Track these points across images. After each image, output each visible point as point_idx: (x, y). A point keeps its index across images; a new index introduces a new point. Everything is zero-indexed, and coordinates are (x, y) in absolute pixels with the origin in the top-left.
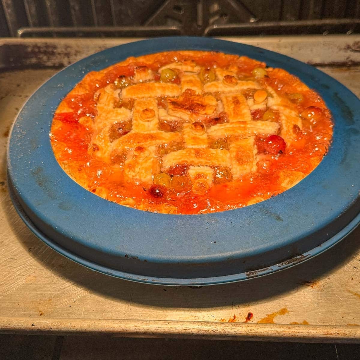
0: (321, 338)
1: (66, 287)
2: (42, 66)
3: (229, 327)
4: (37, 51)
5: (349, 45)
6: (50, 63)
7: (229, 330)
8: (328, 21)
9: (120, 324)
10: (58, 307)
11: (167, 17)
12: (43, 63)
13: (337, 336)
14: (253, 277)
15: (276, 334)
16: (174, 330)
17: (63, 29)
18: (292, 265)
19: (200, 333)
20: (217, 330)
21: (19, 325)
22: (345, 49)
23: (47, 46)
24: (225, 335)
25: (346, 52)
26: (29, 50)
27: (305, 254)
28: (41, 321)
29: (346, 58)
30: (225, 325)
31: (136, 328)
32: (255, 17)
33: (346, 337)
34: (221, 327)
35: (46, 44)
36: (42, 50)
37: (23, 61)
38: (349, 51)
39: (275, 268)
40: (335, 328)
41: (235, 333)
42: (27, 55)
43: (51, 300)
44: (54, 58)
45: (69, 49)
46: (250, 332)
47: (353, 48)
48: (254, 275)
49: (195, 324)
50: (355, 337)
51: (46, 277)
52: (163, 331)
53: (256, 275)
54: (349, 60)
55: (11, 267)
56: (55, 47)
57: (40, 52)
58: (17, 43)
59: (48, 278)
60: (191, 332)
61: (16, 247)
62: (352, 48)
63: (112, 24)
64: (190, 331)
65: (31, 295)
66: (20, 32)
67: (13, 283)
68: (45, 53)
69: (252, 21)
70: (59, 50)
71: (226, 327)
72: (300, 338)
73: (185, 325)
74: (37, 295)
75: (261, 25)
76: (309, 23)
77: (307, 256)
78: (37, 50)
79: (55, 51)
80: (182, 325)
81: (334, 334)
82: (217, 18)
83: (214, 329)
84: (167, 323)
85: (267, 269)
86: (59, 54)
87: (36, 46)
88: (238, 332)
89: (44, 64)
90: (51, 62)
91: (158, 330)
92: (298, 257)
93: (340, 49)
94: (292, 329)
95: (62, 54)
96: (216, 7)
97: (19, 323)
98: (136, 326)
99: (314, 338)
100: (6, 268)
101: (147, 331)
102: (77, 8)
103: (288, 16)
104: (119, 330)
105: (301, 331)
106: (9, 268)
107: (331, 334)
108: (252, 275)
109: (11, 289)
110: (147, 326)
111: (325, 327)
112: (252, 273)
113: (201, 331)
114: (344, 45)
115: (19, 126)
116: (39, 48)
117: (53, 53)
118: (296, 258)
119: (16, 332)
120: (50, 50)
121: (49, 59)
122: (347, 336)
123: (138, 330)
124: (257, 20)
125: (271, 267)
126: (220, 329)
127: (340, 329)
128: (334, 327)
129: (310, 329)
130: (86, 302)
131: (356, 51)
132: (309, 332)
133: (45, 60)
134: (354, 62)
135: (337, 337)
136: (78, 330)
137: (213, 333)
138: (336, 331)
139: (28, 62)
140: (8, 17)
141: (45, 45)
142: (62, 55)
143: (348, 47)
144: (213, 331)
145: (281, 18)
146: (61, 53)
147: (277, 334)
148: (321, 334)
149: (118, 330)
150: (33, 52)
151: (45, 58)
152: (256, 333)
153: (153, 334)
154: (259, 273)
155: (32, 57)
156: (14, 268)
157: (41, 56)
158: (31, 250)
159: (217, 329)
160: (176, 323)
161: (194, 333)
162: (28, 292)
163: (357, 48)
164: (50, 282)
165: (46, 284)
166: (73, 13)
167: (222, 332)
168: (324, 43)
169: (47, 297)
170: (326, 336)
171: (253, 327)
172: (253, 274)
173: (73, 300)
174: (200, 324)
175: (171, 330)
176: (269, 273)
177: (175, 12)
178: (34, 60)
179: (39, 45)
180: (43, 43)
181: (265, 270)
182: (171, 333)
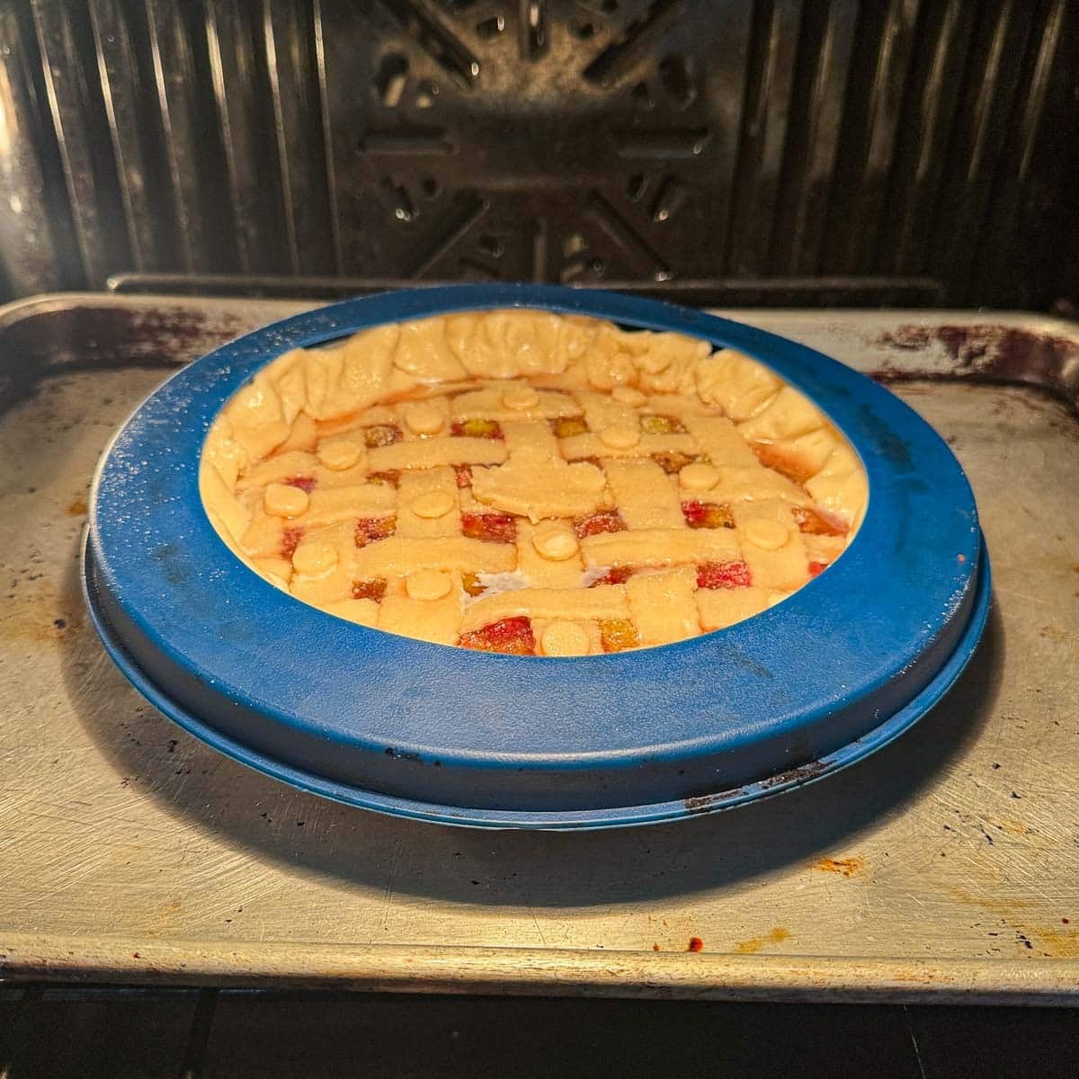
0: (887, 988)
1: (219, 875)
2: (165, 361)
3: (653, 963)
4: (155, 326)
5: (887, 334)
6: (187, 355)
7: (654, 971)
8: (833, 282)
9: (368, 956)
10: (196, 922)
11: (464, 262)
12: (168, 354)
13: (928, 983)
14: (702, 811)
15: (772, 979)
16: (508, 969)
17: (219, 279)
18: (794, 786)
19: (577, 979)
20: (622, 971)
21: (99, 955)
22: (878, 342)
23: (181, 315)
24: (643, 984)
25: (881, 349)
26: (138, 321)
27: (824, 760)
28: (156, 947)
29: (880, 363)
30: (642, 958)
31: (408, 964)
32: (666, 269)
33: (951, 986)
34: (633, 964)
35: (179, 308)
36: (169, 323)
37: (121, 347)
38: (887, 347)
39: (755, 790)
40: (923, 963)
41: (667, 979)
42: (132, 335)
43: (178, 905)
44: (198, 343)
45: (233, 324)
46: (707, 977)
47: (898, 341)
48: (703, 806)
49: (563, 956)
50: (973, 987)
51: (166, 850)
52: (479, 972)
53: (710, 805)
54: (890, 369)
55: (76, 822)
56: (200, 318)
57: (163, 328)
58: (109, 306)
59: (171, 851)
60: (553, 976)
61: (90, 775)
62: (894, 341)
63: (333, 273)
64: (551, 975)
65: (125, 891)
66: (113, 283)
67: (81, 862)
68: (176, 331)
69: (661, 278)
70: (209, 325)
71: (646, 964)
72: (834, 991)
73: (538, 956)
74: (141, 894)
75: (682, 286)
76: (793, 284)
77: (831, 763)
78: (155, 323)
79: (201, 326)
80: (531, 958)
81: (921, 979)
82: (578, 268)
83: (614, 968)
84: (490, 953)
85: (735, 793)
86: (210, 334)
87: (153, 314)
88: (676, 975)
89: (170, 357)
90: (188, 352)
91: (466, 971)
92: (808, 767)
93: (868, 343)
94: (814, 968)
95: (219, 333)
96: (576, 244)
97: (98, 950)
98: (410, 961)
99: (870, 991)
100: (64, 825)
101: (438, 972)
102: (252, 232)
103: (742, 269)
104: (365, 971)
105: (837, 971)
106: (71, 825)
107: (913, 978)
108: (700, 807)
109: (74, 876)
110: (439, 961)
111: (897, 961)
112: (699, 801)
113: (579, 973)
114: (876, 334)
115: (121, 456)
116: (161, 318)
117: (195, 333)
118: (802, 768)
119: (88, 976)
120: (188, 323)
121: (183, 346)
122: (953, 984)
123: (414, 971)
124: (672, 276)
125: (745, 788)
126: (628, 970)
127: (935, 964)
128: (921, 960)
129: (859, 967)
130: (269, 910)
131: (903, 347)
132: (858, 973)
133: (174, 348)
134: (899, 373)
135: (929, 985)
136: (255, 970)
137: (611, 979)
138: (927, 971)
139: (133, 350)
140: (86, 250)
141: (176, 312)
142: (218, 337)
143: (887, 339)
144: (610, 972)
145: (727, 272)
146: (215, 331)
147: (776, 980)
148: (887, 980)
149: (361, 971)
150: (146, 328)
151: (174, 343)
152: (724, 978)
153: (455, 982)
154: (716, 801)
155: (144, 340)
156: (83, 826)
157: (165, 337)
158: (128, 782)
159: (622, 968)
160: (514, 954)
161: (564, 978)
162: (119, 885)
163: (907, 341)
164: (176, 860)
165: (164, 866)
166: (242, 244)
167: (635, 974)
168: (831, 327)
169: (168, 897)
170: (902, 982)
171: (714, 962)
172: (702, 803)
173: (236, 906)
174: (577, 957)
175: (501, 971)
176: (740, 802)
177: (484, 251)
178: (147, 347)
179: (162, 310)
180: (172, 308)
181: (730, 795)
182: (502, 978)
